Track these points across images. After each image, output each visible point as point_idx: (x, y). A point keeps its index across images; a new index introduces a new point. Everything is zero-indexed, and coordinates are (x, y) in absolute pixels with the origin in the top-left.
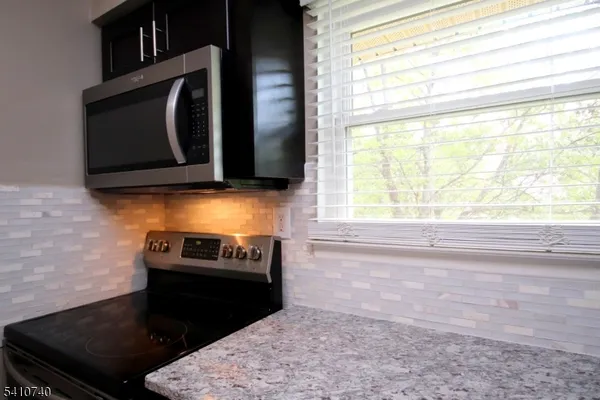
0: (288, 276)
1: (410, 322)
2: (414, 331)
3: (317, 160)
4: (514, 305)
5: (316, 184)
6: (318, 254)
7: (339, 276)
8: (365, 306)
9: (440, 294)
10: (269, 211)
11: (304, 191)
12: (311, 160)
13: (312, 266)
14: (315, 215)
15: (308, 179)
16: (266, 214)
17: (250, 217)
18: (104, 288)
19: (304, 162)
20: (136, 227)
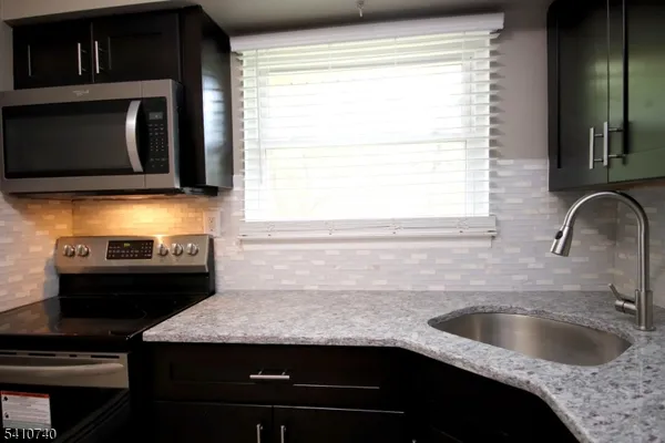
0: (220, 268)
1: (316, 288)
2: (320, 292)
3: (244, 174)
4: (377, 267)
5: (244, 192)
6: (247, 247)
7: (264, 263)
8: (285, 282)
9: (335, 266)
10: (198, 214)
11: (234, 198)
12: (238, 173)
13: (241, 258)
14: (244, 217)
15: (236, 188)
16: (196, 218)
17: (180, 220)
18: (18, 295)
19: (232, 174)
20: (47, 233)
